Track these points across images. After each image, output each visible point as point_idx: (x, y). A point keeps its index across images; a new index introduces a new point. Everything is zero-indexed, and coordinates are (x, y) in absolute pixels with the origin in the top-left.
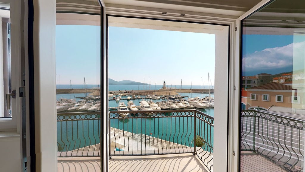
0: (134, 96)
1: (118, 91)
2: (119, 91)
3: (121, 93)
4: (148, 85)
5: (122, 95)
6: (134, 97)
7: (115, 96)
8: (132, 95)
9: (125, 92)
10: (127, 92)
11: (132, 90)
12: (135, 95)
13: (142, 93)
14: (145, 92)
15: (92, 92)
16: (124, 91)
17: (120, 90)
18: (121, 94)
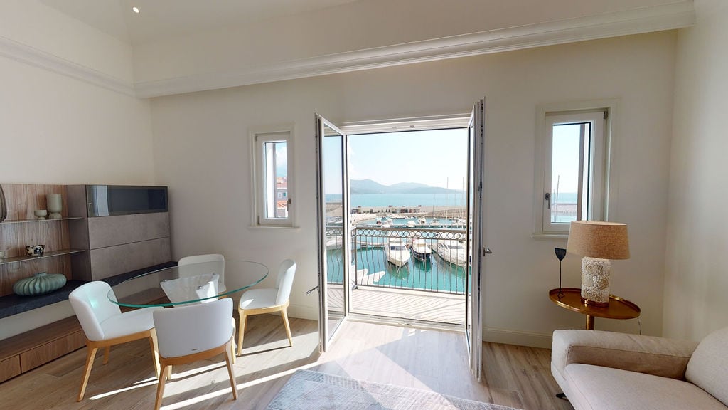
0: (424, 219)
1: (386, 207)
2: (390, 208)
3: (393, 212)
4: (458, 193)
5: (395, 216)
6: (424, 222)
7: (379, 219)
8: (419, 217)
9: (402, 211)
10: (407, 211)
11: (420, 206)
12: (426, 217)
13: (442, 212)
14: (450, 212)
15: (331, 210)
16: (399, 208)
17: (390, 206)
18: (393, 214)
